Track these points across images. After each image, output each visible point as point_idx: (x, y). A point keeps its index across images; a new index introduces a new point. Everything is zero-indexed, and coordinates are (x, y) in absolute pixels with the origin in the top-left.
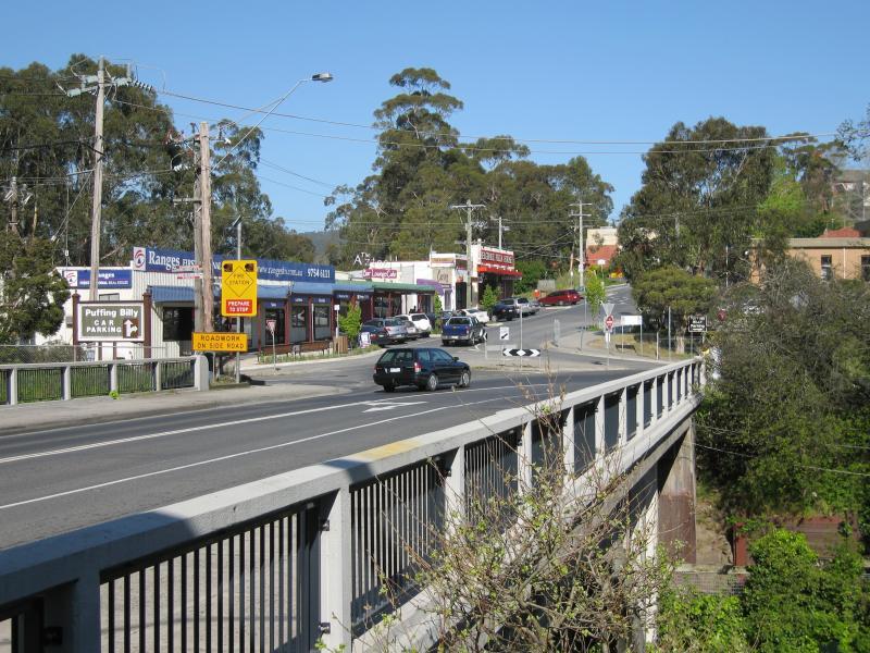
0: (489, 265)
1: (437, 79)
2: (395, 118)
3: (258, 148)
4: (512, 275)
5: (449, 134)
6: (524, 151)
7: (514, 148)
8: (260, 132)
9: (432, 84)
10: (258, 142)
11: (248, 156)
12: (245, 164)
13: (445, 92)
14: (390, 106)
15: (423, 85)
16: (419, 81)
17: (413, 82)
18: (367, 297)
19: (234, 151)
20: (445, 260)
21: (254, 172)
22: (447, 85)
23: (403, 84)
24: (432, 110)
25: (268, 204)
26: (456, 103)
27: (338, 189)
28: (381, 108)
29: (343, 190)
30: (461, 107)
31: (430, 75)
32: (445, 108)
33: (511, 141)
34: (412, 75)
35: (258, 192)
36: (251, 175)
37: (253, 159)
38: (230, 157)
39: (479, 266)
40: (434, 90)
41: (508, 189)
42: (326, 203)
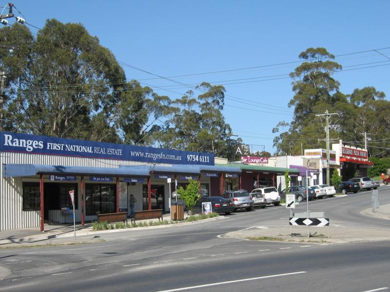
0: (349, 158)
1: (327, 54)
2: (302, 77)
3: (223, 97)
4: (366, 164)
5: (333, 84)
6: (382, 95)
7: (376, 94)
8: (224, 89)
9: (324, 57)
10: (222, 94)
11: (218, 103)
12: (216, 107)
13: (331, 60)
14: (299, 70)
15: (319, 58)
16: (317, 55)
17: (313, 56)
18: (236, 176)
19: (210, 100)
20: (315, 154)
21: (222, 112)
22: (333, 57)
23: (307, 57)
24: (323, 71)
25: (230, 129)
26: (338, 66)
27: (280, 123)
28: (294, 71)
29: (283, 124)
30: (341, 68)
31: (323, 52)
32: (331, 69)
33: (374, 89)
34: (313, 52)
35: (224, 122)
36: (219, 113)
37: (221, 104)
38: (207, 104)
39: (341, 158)
40: (324, 59)
41: (370, 116)
42: (273, 132)
